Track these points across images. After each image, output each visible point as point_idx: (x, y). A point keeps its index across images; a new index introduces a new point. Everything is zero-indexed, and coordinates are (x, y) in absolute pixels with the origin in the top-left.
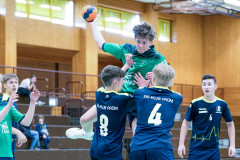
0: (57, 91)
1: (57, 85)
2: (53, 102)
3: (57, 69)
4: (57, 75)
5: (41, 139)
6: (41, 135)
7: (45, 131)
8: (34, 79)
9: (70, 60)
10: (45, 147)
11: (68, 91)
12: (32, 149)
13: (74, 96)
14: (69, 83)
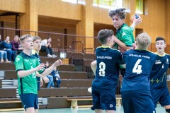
0: (65, 48)
1: (66, 44)
2: (63, 55)
3: (66, 33)
4: (66, 37)
5: (55, 81)
6: (55, 78)
7: (57, 75)
8: (50, 40)
9: (75, 27)
10: (57, 87)
11: (73, 48)
12: (48, 88)
13: (77, 51)
14: (74, 42)
